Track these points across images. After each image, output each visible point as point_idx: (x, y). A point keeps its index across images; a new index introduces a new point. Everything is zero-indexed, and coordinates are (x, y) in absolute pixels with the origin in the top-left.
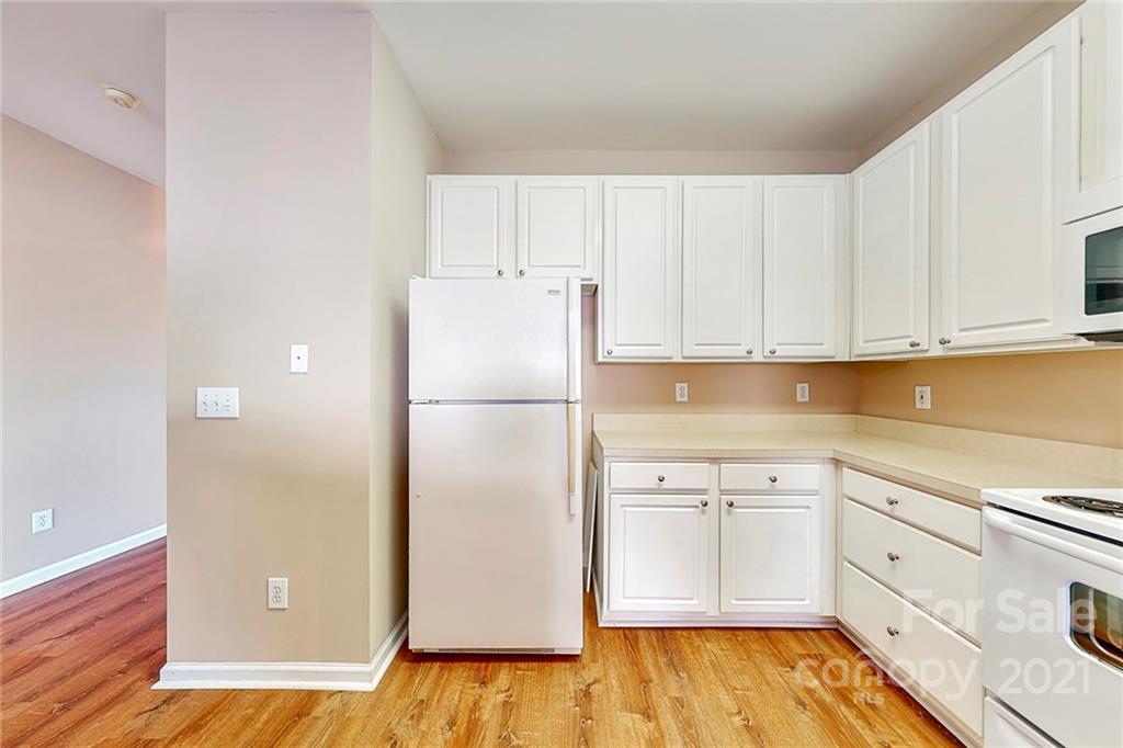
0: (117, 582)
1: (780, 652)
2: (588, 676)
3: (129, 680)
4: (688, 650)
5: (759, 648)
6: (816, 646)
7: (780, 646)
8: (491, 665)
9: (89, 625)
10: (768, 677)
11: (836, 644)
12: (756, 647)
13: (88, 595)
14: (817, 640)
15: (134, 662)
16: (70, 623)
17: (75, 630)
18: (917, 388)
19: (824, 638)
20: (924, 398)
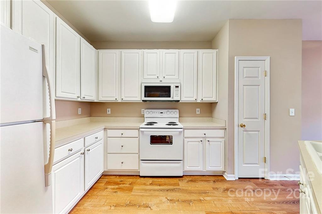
1: (101, 188)
5: (96, 192)
6: (104, 181)
7: (99, 188)
10: (106, 195)
11: (106, 177)
12: (95, 193)
14: (103, 180)
18: (107, 109)
19: (103, 178)
20: (109, 111)
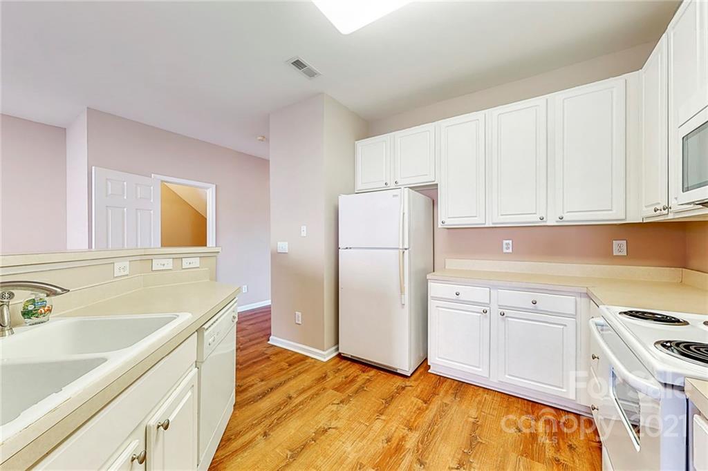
0: (262, 314)
2: (408, 384)
3: (263, 339)
4: (471, 393)
8: (369, 368)
9: (255, 324)
13: (255, 316)
15: (265, 335)
16: (252, 322)
17: (252, 324)
